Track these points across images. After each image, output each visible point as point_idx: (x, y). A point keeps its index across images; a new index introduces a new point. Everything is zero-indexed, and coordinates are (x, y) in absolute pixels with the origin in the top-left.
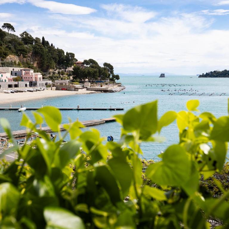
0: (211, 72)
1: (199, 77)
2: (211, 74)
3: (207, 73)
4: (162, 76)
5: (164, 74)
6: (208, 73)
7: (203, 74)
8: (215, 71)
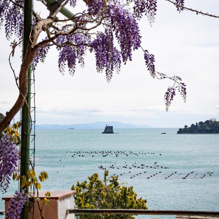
0: (201, 123)
1: (178, 133)
2: (201, 127)
3: (193, 125)
4: (109, 130)
5: (111, 128)
6: (195, 124)
7: (186, 126)
8: (207, 122)
